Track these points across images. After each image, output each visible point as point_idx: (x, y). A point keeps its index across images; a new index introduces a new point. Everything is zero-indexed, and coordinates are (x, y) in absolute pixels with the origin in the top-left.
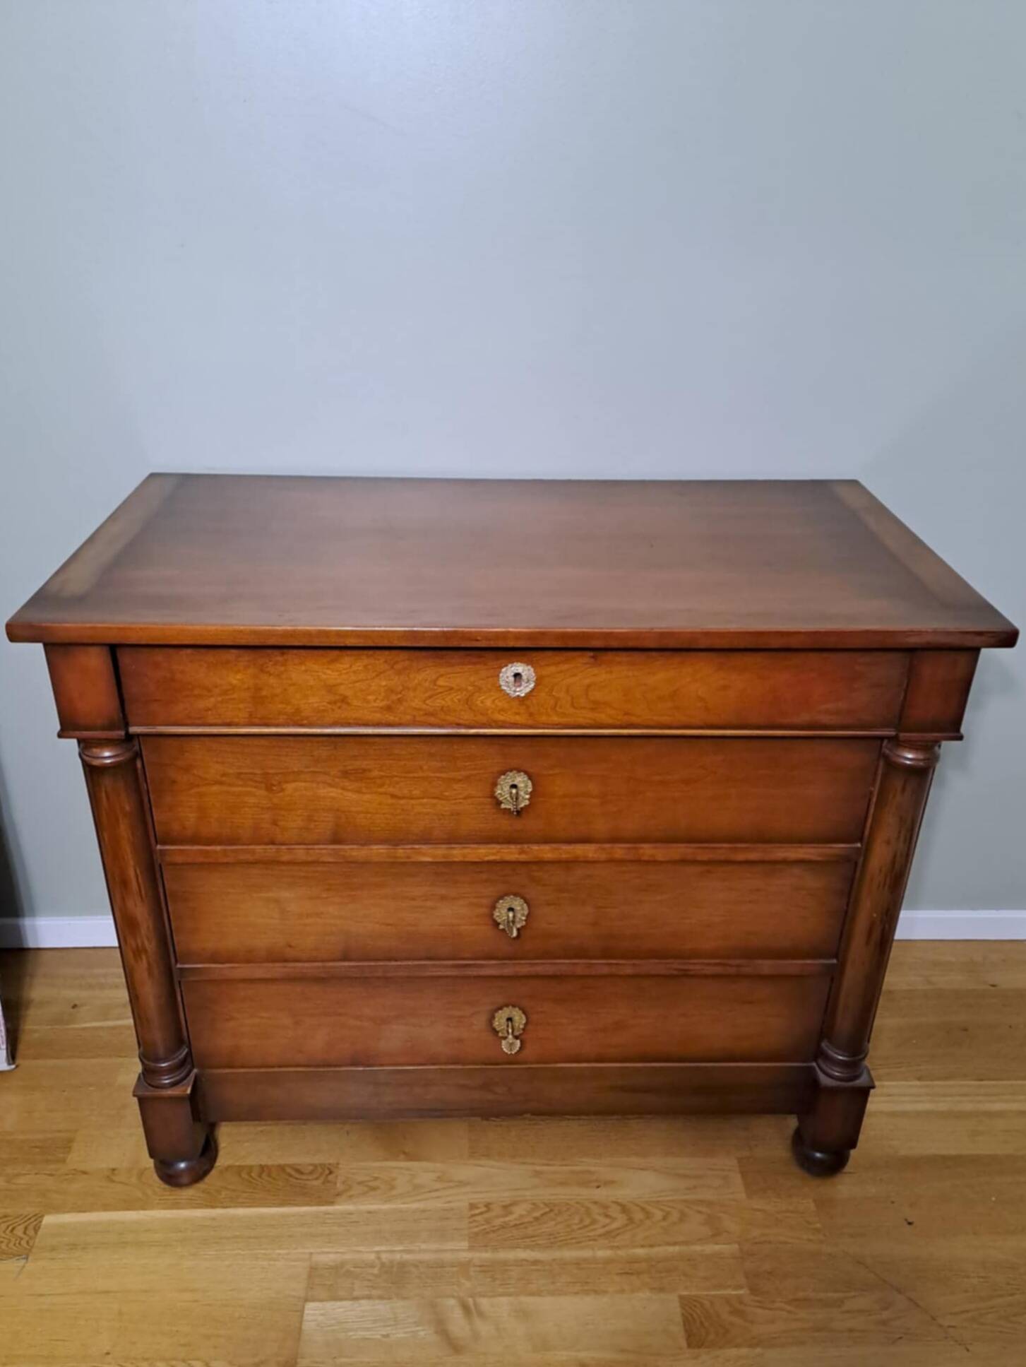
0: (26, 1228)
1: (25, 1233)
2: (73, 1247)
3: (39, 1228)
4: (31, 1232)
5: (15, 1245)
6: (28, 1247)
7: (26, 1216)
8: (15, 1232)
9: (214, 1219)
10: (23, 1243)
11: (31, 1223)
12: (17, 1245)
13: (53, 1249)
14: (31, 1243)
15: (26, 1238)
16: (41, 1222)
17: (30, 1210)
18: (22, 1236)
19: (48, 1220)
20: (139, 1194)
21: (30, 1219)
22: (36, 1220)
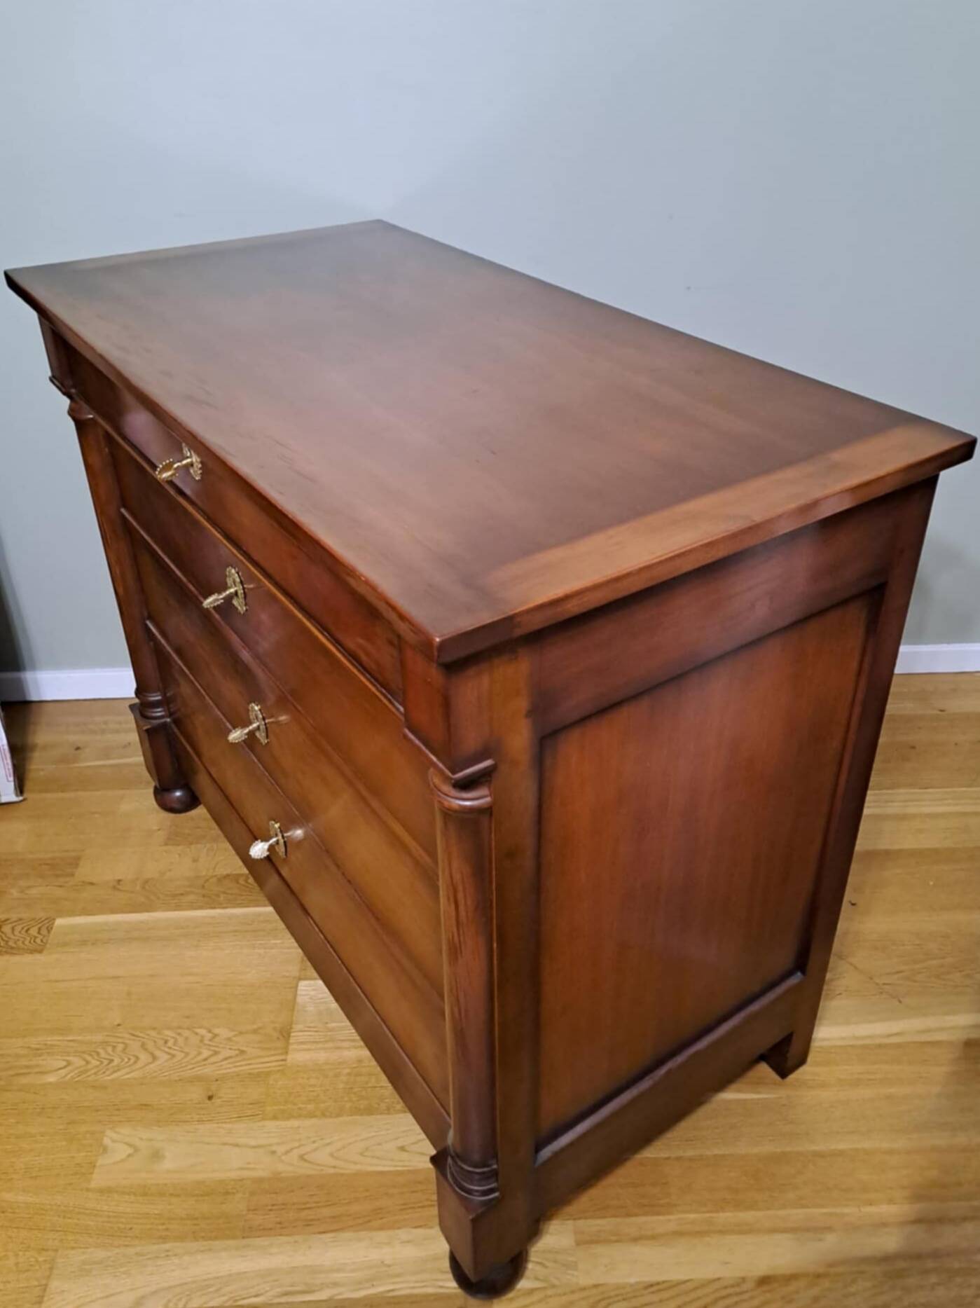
0: (40, 929)
1: (39, 933)
2: (84, 943)
3: (52, 928)
4: (44, 931)
5: (30, 942)
6: (42, 944)
7: (41, 919)
8: (29, 932)
9: (213, 917)
10: (38, 941)
11: (45, 924)
12: (32, 941)
13: (65, 944)
14: (44, 941)
15: (41, 937)
16: (53, 924)
17: (42, 915)
18: (37, 935)
19: (59, 922)
20: (143, 899)
21: (42, 922)
22: (48, 922)
